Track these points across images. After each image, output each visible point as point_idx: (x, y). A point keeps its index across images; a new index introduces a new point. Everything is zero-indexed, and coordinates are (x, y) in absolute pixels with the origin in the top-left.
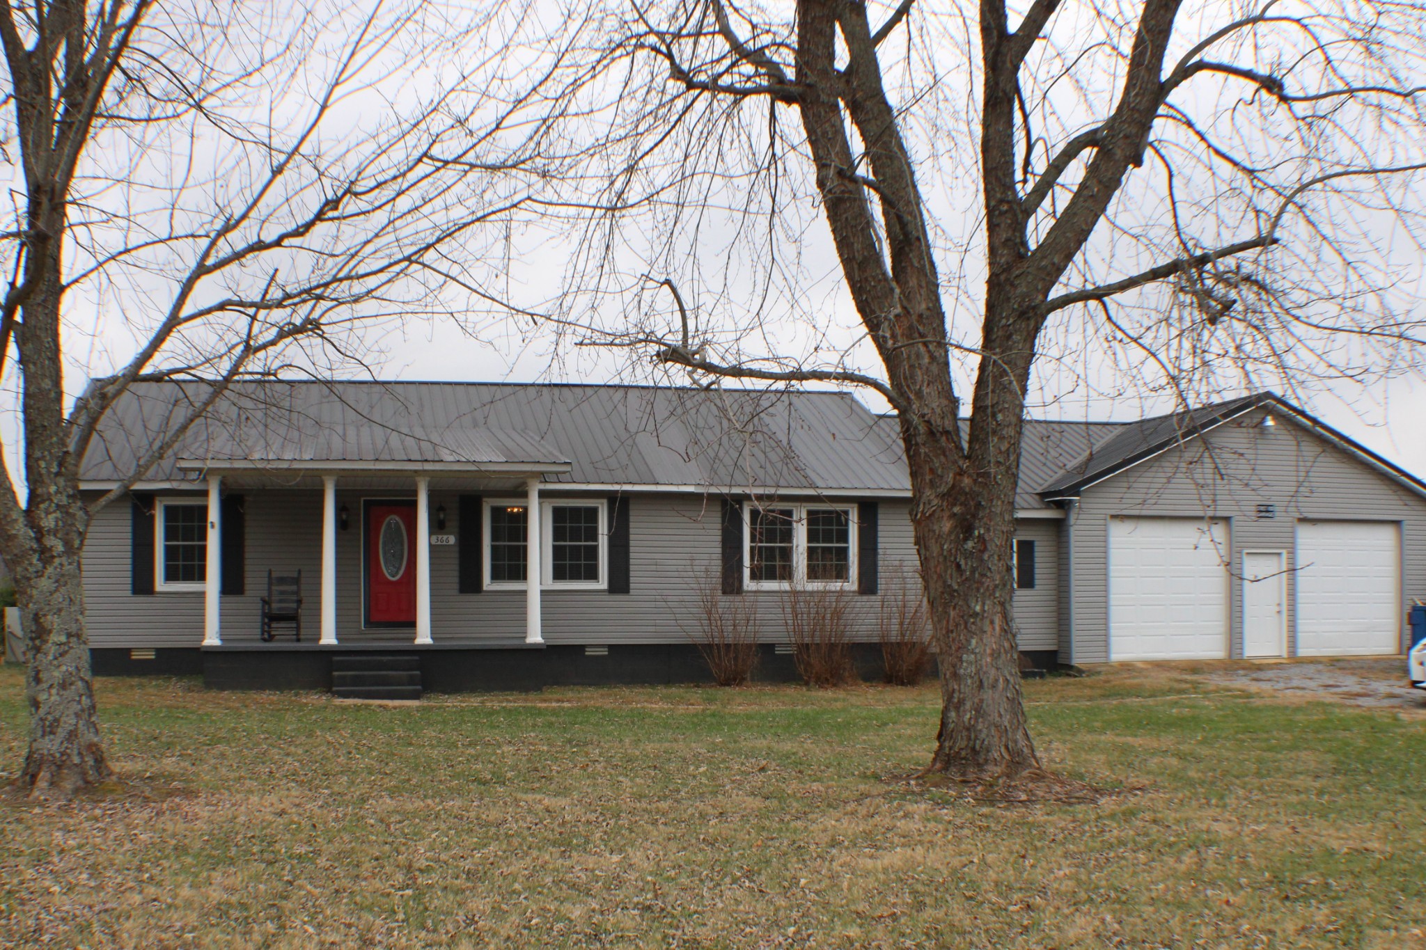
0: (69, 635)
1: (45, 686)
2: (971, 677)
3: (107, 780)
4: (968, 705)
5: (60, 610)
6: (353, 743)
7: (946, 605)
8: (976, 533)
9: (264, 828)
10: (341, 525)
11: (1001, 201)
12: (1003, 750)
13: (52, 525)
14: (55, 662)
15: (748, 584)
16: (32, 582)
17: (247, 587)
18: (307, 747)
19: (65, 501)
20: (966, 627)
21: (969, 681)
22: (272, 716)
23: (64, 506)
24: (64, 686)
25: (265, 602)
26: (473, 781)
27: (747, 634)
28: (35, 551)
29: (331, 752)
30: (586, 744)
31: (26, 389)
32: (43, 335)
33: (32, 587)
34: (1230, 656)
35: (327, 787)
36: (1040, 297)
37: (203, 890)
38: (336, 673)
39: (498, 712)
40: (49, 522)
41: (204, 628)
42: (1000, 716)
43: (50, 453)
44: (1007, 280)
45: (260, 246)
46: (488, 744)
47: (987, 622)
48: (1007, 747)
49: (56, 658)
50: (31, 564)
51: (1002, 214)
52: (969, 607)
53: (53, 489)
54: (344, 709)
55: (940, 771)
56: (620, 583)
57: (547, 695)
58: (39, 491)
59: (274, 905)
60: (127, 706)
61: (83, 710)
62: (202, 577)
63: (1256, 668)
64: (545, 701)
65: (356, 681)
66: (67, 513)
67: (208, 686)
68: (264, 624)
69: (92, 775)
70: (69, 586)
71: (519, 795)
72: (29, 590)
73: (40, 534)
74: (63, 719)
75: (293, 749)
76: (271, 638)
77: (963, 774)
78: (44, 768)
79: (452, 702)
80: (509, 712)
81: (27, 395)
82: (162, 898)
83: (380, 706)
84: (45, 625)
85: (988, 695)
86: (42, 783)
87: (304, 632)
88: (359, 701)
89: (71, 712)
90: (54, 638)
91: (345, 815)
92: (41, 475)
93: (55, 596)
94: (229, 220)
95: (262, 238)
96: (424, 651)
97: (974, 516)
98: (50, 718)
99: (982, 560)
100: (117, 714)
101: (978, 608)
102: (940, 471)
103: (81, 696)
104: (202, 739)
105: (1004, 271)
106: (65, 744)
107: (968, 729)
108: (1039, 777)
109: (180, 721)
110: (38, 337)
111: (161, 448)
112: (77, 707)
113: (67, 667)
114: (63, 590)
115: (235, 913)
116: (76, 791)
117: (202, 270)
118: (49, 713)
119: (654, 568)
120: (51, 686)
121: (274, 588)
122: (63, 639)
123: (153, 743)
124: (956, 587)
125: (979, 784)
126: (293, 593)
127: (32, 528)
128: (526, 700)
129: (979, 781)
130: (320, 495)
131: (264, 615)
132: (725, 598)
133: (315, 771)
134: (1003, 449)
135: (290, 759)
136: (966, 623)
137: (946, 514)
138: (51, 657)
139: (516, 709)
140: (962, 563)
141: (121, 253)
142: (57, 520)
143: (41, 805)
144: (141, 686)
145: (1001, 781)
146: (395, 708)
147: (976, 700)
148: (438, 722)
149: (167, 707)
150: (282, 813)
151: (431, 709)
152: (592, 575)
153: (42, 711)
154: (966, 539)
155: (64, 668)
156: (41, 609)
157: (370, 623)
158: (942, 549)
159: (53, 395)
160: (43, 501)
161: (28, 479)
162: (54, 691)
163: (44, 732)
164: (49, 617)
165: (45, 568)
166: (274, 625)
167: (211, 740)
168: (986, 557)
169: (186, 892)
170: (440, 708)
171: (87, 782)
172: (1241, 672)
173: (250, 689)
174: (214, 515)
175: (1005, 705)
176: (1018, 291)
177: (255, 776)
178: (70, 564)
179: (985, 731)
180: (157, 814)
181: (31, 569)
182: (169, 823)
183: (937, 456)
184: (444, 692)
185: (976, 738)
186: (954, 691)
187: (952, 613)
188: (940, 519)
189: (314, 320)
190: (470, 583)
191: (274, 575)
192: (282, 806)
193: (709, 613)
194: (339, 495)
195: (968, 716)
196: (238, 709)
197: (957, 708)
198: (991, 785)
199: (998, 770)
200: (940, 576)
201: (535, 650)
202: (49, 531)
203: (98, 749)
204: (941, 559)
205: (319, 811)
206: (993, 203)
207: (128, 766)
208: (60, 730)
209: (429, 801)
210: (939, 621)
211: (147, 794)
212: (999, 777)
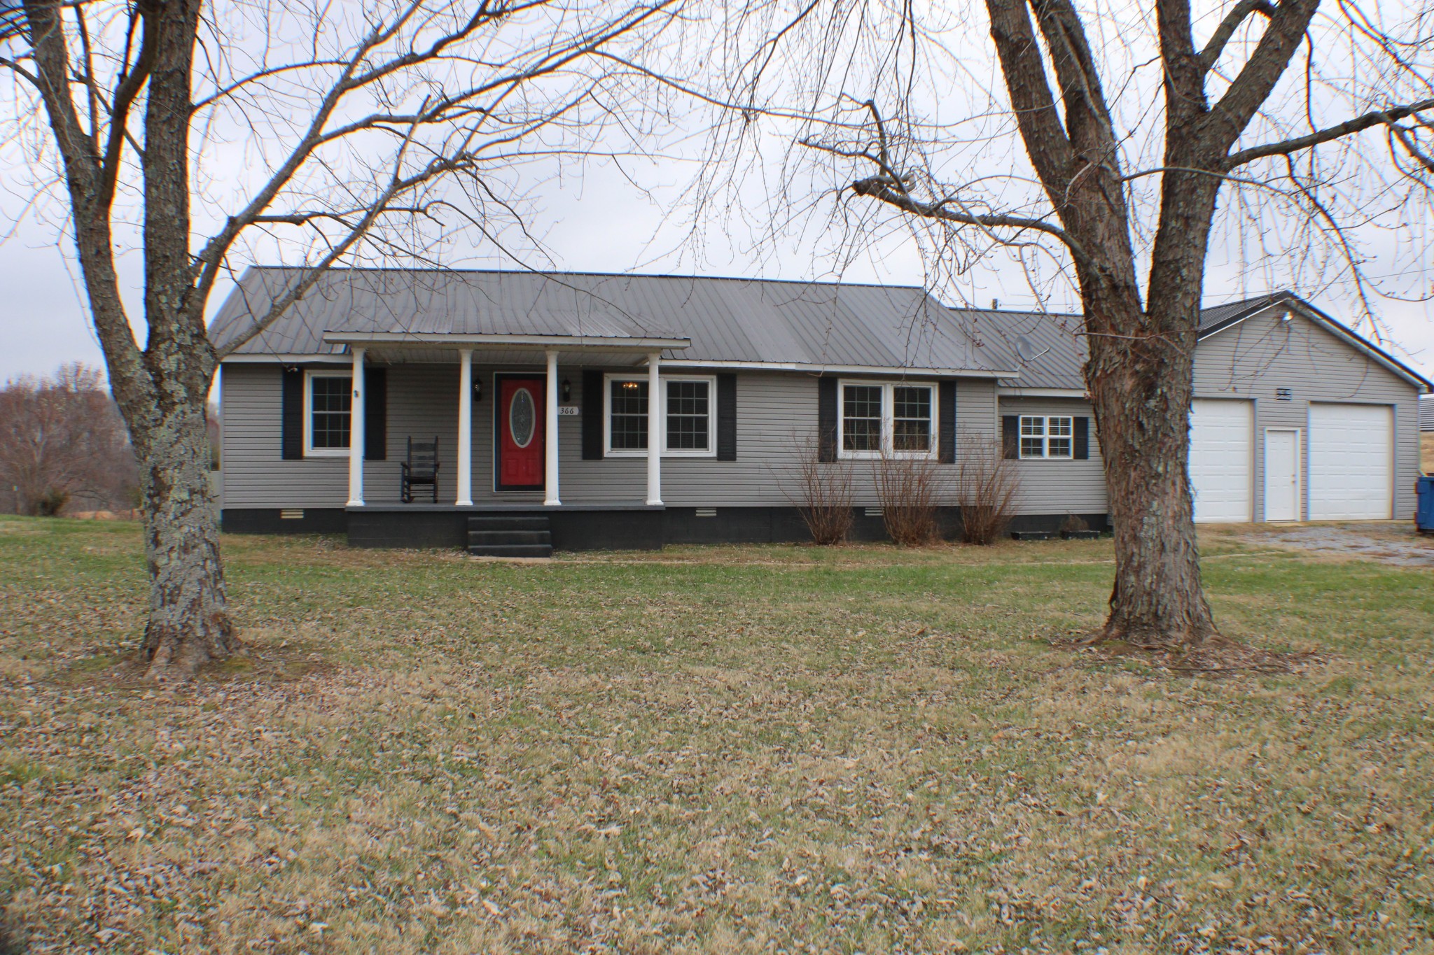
0: (192, 492)
1: (164, 549)
2: (1152, 540)
3: (235, 654)
4: (1149, 569)
5: (181, 464)
6: (496, 603)
7: (1125, 466)
8: (1159, 391)
9: (413, 720)
10: (476, 397)
11: (1179, 56)
12: (1185, 615)
13: (174, 367)
14: (176, 522)
15: (842, 453)
16: (150, 432)
17: (388, 453)
18: (451, 610)
19: (188, 340)
20: (1147, 488)
21: (1150, 545)
22: (414, 574)
23: (187, 347)
24: (185, 549)
25: (405, 466)
26: (633, 649)
27: (843, 498)
28: (153, 397)
29: (476, 614)
30: (726, 604)
31: (147, 216)
32: (167, 156)
33: (150, 438)
34: (1253, 520)
35: (479, 659)
36: (1224, 151)
37: (338, 830)
38: (471, 533)
39: (626, 570)
40: (169, 364)
41: (348, 490)
42: (1182, 580)
43: (172, 286)
44: (1189, 133)
45: (412, 59)
46: (629, 605)
47: (1169, 483)
48: (1188, 613)
49: (176, 518)
50: (148, 411)
51: (1181, 67)
52: (1151, 468)
53: (174, 327)
54: (481, 566)
55: (1119, 636)
56: (727, 452)
57: (666, 554)
58: (159, 329)
59: (437, 858)
60: (274, 564)
61: (207, 577)
62: (346, 443)
63: (1279, 530)
64: (667, 559)
65: (492, 540)
66: (191, 355)
67: (352, 544)
68: (403, 486)
69: (218, 650)
70: (192, 436)
71: (690, 668)
72: (146, 441)
73: (159, 378)
74: (185, 586)
75: (436, 610)
76: (410, 500)
77: (1146, 641)
78: (164, 641)
79: (581, 560)
80: (638, 570)
81: (149, 222)
82: (281, 850)
83: (515, 564)
84: (164, 480)
85: (1169, 558)
86: (160, 660)
87: (441, 495)
88: (494, 559)
89: (194, 578)
90: (174, 495)
91: (506, 698)
92: (161, 311)
93: (176, 447)
94: (378, 29)
95: (415, 50)
96: (553, 513)
97: (1156, 374)
98: (170, 585)
99: (1164, 420)
100: (263, 572)
101: (1161, 469)
102: (1121, 327)
103: (205, 560)
104: (344, 599)
105: (1186, 124)
106: (187, 615)
107: (1149, 594)
108: (1221, 643)
109: (323, 579)
110: (162, 159)
111: (299, 287)
112: (201, 573)
113: (190, 526)
114: (185, 441)
115: (384, 878)
116: (199, 668)
117: (346, 84)
118: (169, 580)
119: (757, 438)
120: (172, 549)
121: (413, 454)
122: (185, 496)
123: (295, 604)
124: (1137, 447)
125: (1166, 651)
126: (430, 458)
127: (150, 370)
128: (648, 558)
129: (1165, 648)
130: (457, 369)
131: (404, 478)
132: (823, 466)
133: (463, 637)
134: (1188, 305)
135: (435, 623)
136: (1147, 484)
137: (1128, 372)
138: (171, 517)
139: (642, 567)
140: (1145, 421)
141: (258, 75)
142: (179, 362)
143: (156, 687)
144: (290, 544)
145: (1186, 648)
146: (528, 565)
147: (1158, 564)
148: (572, 580)
149: (312, 564)
150: (432, 697)
151: (562, 566)
152: (703, 443)
153: (161, 578)
154: (1148, 398)
155: (186, 529)
156: (161, 463)
157: (500, 487)
158: (1124, 408)
159: (177, 222)
160: (164, 341)
161: (147, 317)
162: (174, 555)
163: (163, 600)
164: (169, 472)
165: (164, 415)
166: (413, 487)
167: (353, 601)
168: (1168, 415)
169: (315, 837)
170: (571, 565)
171: (212, 657)
172: (1269, 534)
173: (392, 547)
174: (358, 384)
175: (1186, 568)
176: (1202, 144)
177: (399, 645)
178: (193, 412)
179: (1167, 596)
180: (288, 700)
181: (148, 417)
182: (302, 713)
183: (1119, 311)
184: (572, 550)
185: (1158, 603)
186: (1133, 554)
187: (1133, 474)
188: (1121, 377)
189: (468, 154)
190: (592, 450)
191: (413, 442)
192: (432, 686)
193: (809, 479)
194: (474, 369)
195: (1149, 581)
196: (380, 566)
197: (1137, 573)
198: (1178, 653)
199: (1181, 636)
200: (1120, 436)
201: (655, 512)
202: (169, 375)
203: (225, 620)
204: (1122, 419)
205: (475, 693)
206: (1172, 57)
207: (263, 633)
208: (181, 598)
209: (594, 677)
210: (1118, 483)
211: (280, 670)
212: (1183, 644)
